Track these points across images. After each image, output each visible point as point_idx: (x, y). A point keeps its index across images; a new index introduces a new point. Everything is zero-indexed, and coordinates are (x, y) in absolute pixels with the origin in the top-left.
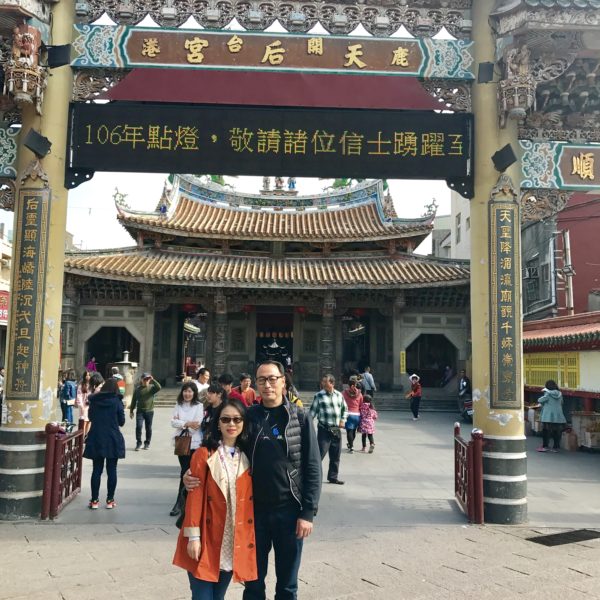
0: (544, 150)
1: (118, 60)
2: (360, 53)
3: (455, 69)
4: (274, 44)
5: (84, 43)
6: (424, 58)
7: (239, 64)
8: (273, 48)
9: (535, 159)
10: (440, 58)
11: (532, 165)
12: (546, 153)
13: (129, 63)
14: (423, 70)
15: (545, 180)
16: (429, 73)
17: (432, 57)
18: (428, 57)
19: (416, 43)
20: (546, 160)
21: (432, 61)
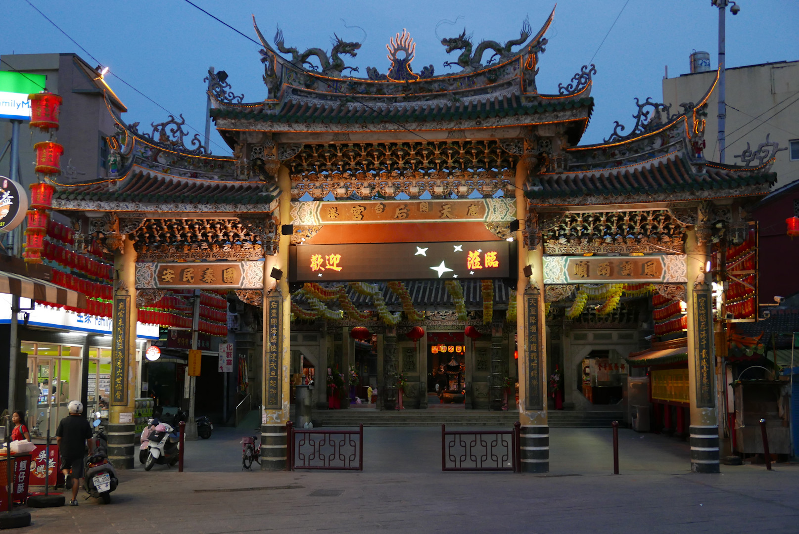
0: (558, 261)
1: (315, 221)
2: (450, 210)
3: (505, 216)
4: (401, 207)
5: (296, 212)
6: (487, 210)
7: (381, 220)
8: (400, 209)
9: (553, 267)
10: (496, 210)
11: (551, 270)
12: (559, 263)
13: (321, 222)
14: (486, 217)
15: (558, 279)
16: (490, 219)
17: (492, 209)
18: (489, 210)
19: (482, 201)
20: (558, 267)
21: (492, 212)
